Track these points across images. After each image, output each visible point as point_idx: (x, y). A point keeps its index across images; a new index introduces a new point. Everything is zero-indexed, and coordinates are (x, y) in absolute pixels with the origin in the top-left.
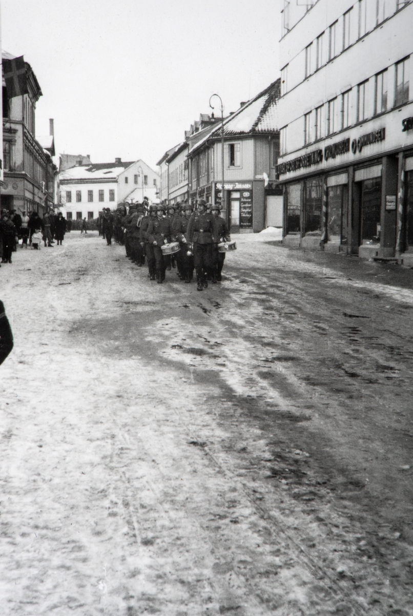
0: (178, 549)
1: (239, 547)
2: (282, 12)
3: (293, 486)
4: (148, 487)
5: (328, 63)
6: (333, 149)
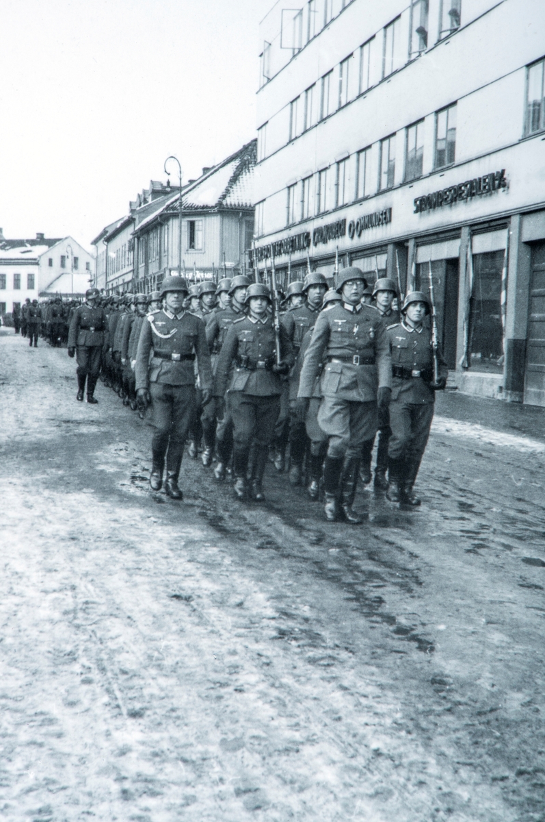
0: (174, 722)
1: (248, 720)
2: (261, 55)
3: (306, 648)
4: (126, 648)
5: (319, 123)
6: (325, 232)
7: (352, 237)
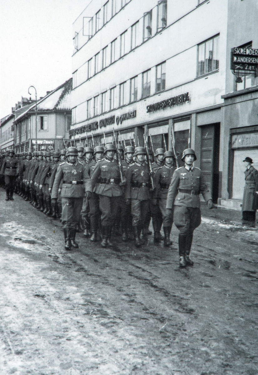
0: (38, 356)
1: (73, 354)
2: (74, 39)
3: (100, 319)
4: (13, 321)
5: (102, 70)
6: (105, 122)
7: (118, 124)
